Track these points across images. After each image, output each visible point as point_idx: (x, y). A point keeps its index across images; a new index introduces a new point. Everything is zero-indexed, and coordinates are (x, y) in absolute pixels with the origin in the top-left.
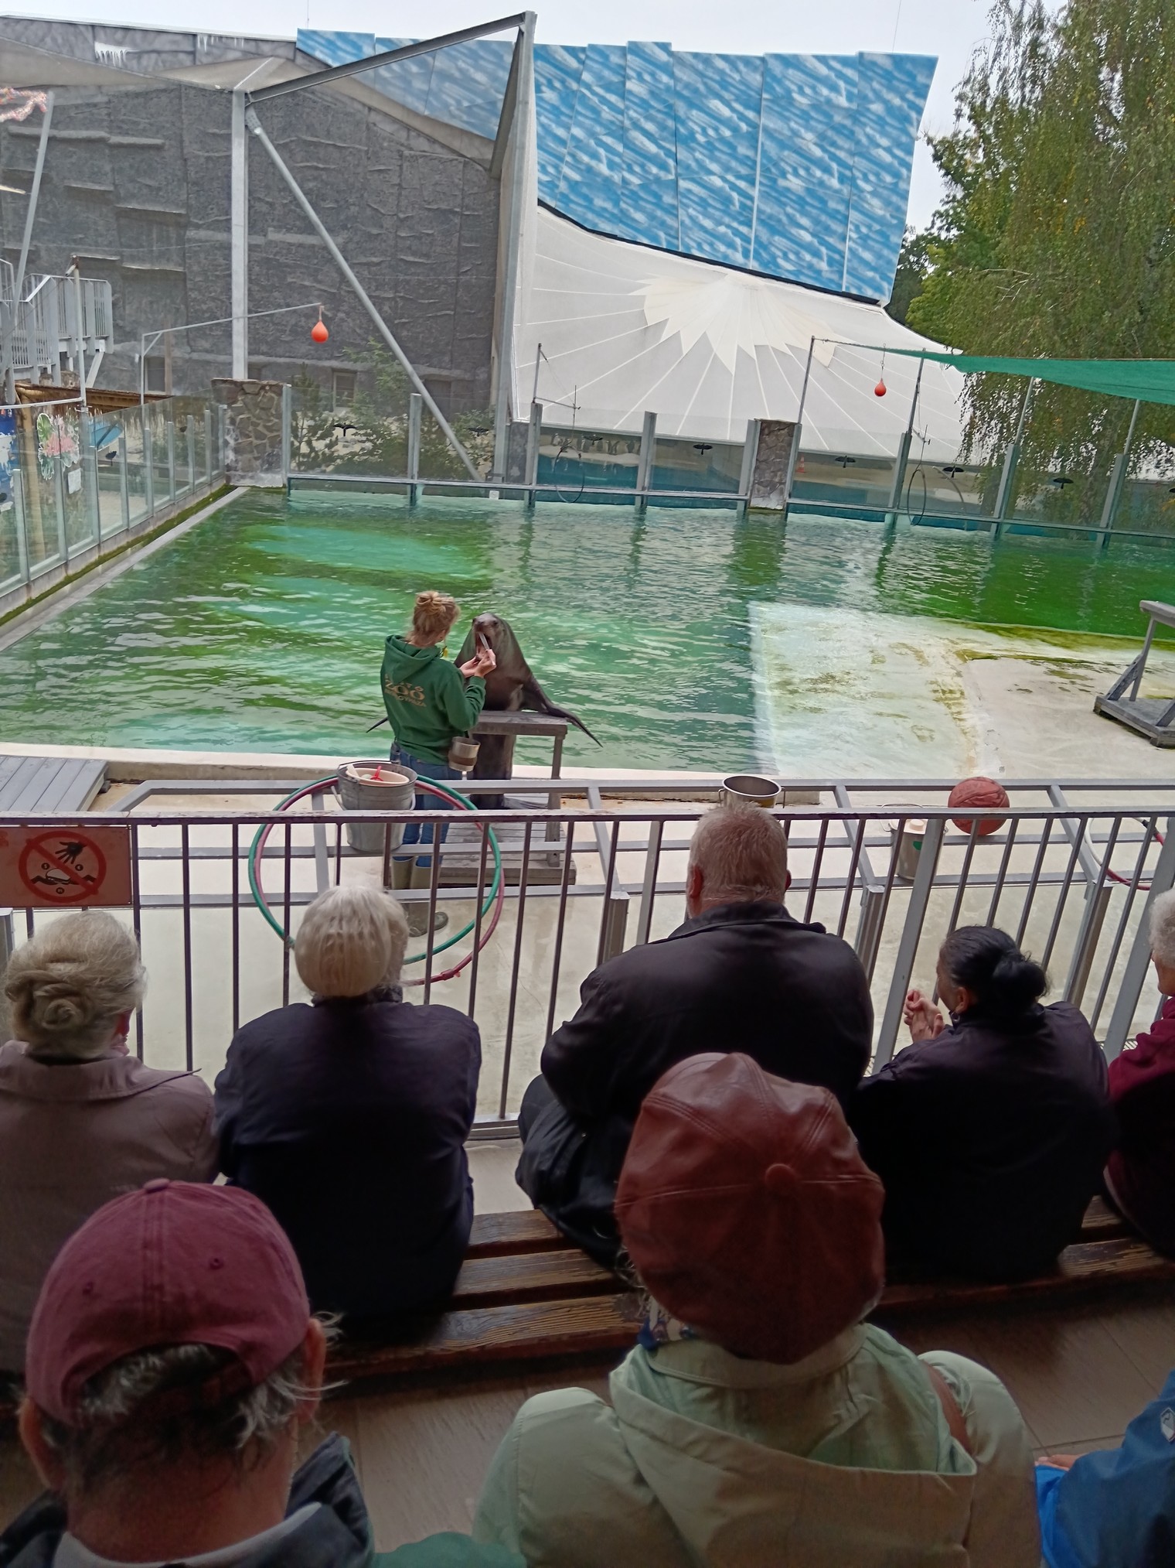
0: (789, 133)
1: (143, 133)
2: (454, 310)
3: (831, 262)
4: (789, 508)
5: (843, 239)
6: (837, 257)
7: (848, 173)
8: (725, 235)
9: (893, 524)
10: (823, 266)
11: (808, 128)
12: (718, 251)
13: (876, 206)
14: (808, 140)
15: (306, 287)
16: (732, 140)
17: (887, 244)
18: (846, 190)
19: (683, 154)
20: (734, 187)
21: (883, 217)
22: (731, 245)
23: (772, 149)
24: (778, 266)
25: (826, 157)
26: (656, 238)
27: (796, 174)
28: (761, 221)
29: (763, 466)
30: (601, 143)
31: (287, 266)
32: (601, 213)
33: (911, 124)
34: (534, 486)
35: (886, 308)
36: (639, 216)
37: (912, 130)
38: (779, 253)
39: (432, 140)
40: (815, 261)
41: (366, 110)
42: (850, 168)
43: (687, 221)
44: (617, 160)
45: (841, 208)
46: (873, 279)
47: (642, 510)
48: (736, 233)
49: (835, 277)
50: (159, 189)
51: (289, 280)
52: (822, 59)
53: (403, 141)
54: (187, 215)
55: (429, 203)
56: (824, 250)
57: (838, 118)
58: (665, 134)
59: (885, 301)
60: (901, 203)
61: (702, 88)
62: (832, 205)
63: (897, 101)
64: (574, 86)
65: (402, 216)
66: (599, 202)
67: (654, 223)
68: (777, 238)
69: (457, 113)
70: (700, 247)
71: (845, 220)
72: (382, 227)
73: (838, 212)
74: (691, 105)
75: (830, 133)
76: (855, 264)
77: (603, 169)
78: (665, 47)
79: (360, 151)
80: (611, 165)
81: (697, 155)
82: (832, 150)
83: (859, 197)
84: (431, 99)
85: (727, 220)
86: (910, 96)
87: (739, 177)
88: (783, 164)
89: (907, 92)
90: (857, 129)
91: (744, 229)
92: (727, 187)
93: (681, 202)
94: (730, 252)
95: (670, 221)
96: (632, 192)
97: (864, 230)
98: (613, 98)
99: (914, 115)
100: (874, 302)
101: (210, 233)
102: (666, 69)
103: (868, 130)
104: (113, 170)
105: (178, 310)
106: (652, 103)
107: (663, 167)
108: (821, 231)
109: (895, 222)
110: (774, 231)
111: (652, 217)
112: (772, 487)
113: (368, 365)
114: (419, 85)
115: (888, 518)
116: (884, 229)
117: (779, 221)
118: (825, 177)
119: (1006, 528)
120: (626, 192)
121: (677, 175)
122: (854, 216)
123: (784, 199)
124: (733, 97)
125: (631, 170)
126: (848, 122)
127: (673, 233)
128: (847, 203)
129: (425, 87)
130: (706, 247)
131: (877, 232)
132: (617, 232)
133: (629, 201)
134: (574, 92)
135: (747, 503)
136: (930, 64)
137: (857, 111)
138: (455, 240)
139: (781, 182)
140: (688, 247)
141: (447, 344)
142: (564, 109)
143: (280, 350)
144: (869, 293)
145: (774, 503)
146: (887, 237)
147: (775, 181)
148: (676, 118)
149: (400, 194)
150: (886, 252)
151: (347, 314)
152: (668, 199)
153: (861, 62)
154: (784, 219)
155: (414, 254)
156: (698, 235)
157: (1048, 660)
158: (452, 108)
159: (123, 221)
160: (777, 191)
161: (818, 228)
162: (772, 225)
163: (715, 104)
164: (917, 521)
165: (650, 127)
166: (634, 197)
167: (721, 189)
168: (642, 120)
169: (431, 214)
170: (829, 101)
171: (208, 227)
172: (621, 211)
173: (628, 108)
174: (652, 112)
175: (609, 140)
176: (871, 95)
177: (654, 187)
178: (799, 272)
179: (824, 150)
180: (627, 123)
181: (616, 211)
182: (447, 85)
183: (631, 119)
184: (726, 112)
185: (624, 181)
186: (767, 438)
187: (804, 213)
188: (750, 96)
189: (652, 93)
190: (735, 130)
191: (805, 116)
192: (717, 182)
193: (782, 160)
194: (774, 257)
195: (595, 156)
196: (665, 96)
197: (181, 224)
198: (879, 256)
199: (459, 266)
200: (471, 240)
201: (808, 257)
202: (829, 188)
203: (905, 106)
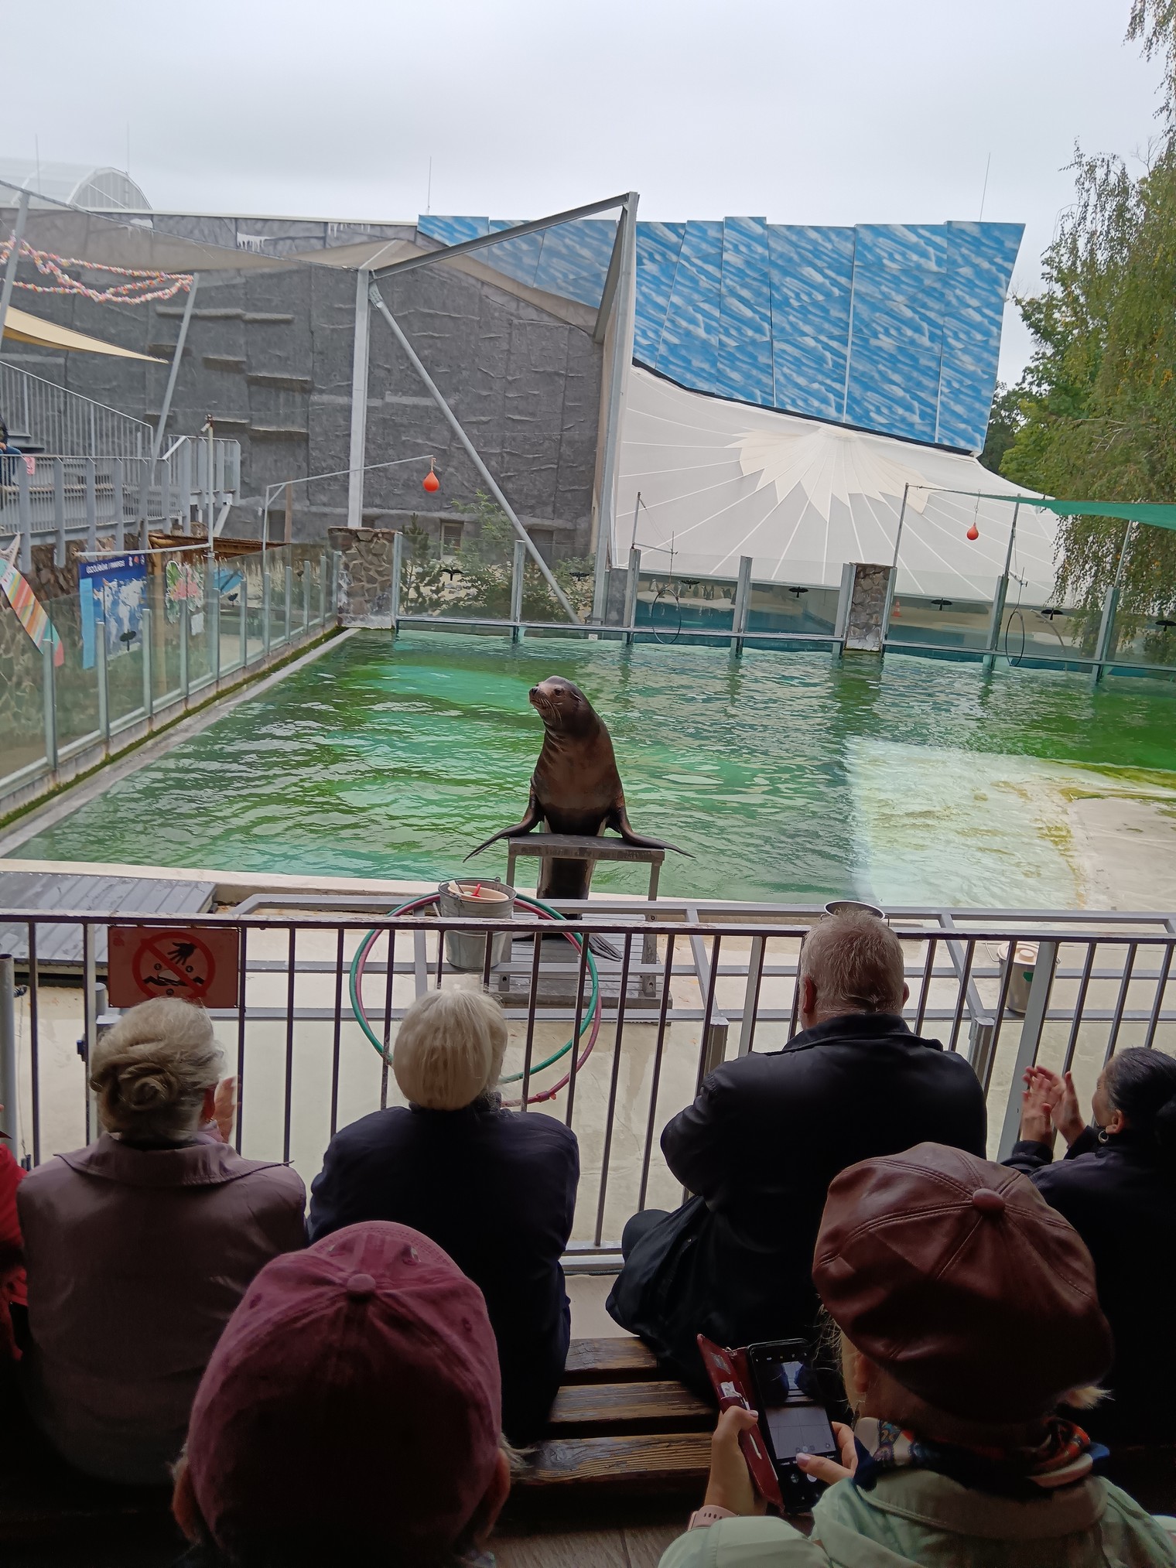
0: (880, 297)
1: (276, 310)
2: (558, 464)
3: (923, 415)
4: (884, 649)
5: (936, 394)
6: (929, 410)
7: (939, 332)
8: (818, 391)
9: (992, 666)
10: (916, 419)
11: (899, 292)
12: (812, 407)
13: (968, 363)
14: (899, 303)
15: (418, 444)
16: (824, 304)
17: (978, 397)
18: (937, 347)
19: (777, 318)
20: (827, 347)
21: (974, 372)
22: (825, 401)
23: (864, 311)
24: (871, 420)
25: (917, 317)
26: (751, 395)
27: (887, 333)
28: (854, 379)
29: (859, 608)
30: (698, 309)
31: (402, 425)
32: (699, 373)
33: (1001, 286)
34: (632, 629)
35: (979, 459)
36: (735, 375)
37: (1001, 291)
38: (872, 408)
39: (540, 310)
40: (907, 414)
41: (479, 285)
42: (941, 327)
43: (782, 379)
44: (714, 324)
45: (933, 364)
46: (964, 431)
47: (739, 650)
48: (830, 389)
49: (928, 429)
50: (287, 359)
51: (404, 438)
52: (911, 228)
53: (513, 311)
54: (312, 382)
55: (536, 367)
56: (916, 404)
57: (927, 282)
58: (760, 300)
59: (978, 451)
60: (992, 359)
61: (796, 257)
62: (923, 362)
63: (986, 265)
64: (674, 258)
65: (510, 378)
66: (696, 363)
67: (750, 382)
68: (869, 394)
69: (564, 284)
70: (794, 403)
71: (937, 376)
72: (491, 389)
73: (929, 368)
74: (786, 272)
75: (920, 296)
76: (948, 417)
77: (701, 332)
78: (760, 221)
79: (472, 321)
80: (709, 329)
81: (791, 318)
82: (923, 311)
83: (950, 354)
84: (540, 273)
85: (820, 377)
86: (999, 260)
87: (832, 337)
88: (874, 325)
89: (995, 256)
90: (946, 291)
91: (837, 386)
92: (820, 346)
93: (776, 362)
94: (823, 407)
95: (765, 379)
96: (730, 353)
97: (956, 385)
98: (710, 268)
99: (1002, 277)
100: (967, 453)
101: (333, 397)
102: (761, 241)
103: (958, 292)
104: (247, 343)
105: (299, 467)
106: (748, 272)
107: (759, 330)
108: (913, 387)
109: (986, 377)
110: (867, 387)
111: (748, 376)
112: (868, 629)
113: (474, 516)
114: (528, 261)
115: (986, 659)
116: (976, 384)
117: (872, 378)
118: (916, 336)
119: (1107, 670)
120: (722, 353)
121: (772, 337)
122: (945, 372)
123: (875, 357)
124: (825, 265)
125: (728, 334)
126: (938, 285)
127: (767, 390)
128: (939, 361)
129: (535, 263)
130: (800, 403)
131: (968, 387)
132: (714, 390)
133: (726, 362)
134: (674, 264)
135: (843, 644)
136: (1018, 230)
137: (947, 275)
138: (560, 400)
139: (873, 342)
140: (783, 403)
141: (550, 496)
142: (663, 279)
143: (392, 503)
144: (962, 444)
145: (870, 644)
146: (978, 391)
147: (866, 341)
148: (771, 285)
149: (509, 359)
150: (977, 405)
151: (456, 469)
152: (763, 359)
153: (950, 230)
154: (877, 376)
155: (520, 413)
156: (793, 392)
157: (1158, 799)
158: (559, 281)
159: (254, 388)
160: (869, 350)
161: (910, 384)
162: (864, 382)
163: (809, 272)
164: (1017, 662)
165: (745, 293)
166: (731, 358)
167: (815, 349)
168: (738, 287)
169: (538, 376)
170: (919, 267)
171: (331, 392)
172: (718, 370)
173: (724, 277)
174: (747, 280)
175: (706, 306)
176: (960, 260)
177: (750, 349)
178: (892, 425)
179: (915, 311)
180: (724, 290)
181: (713, 371)
182: (555, 260)
183: (727, 287)
184: (819, 278)
185: (720, 342)
186: (862, 581)
187: (895, 370)
188: (841, 263)
189: (748, 263)
190: (828, 295)
191: (896, 281)
192: (811, 342)
193: (874, 321)
194: (867, 411)
195: (693, 321)
196: (760, 265)
197: (306, 389)
198: (971, 409)
199: (563, 424)
200: (576, 400)
201: (900, 411)
202: (920, 346)
203: (994, 269)
